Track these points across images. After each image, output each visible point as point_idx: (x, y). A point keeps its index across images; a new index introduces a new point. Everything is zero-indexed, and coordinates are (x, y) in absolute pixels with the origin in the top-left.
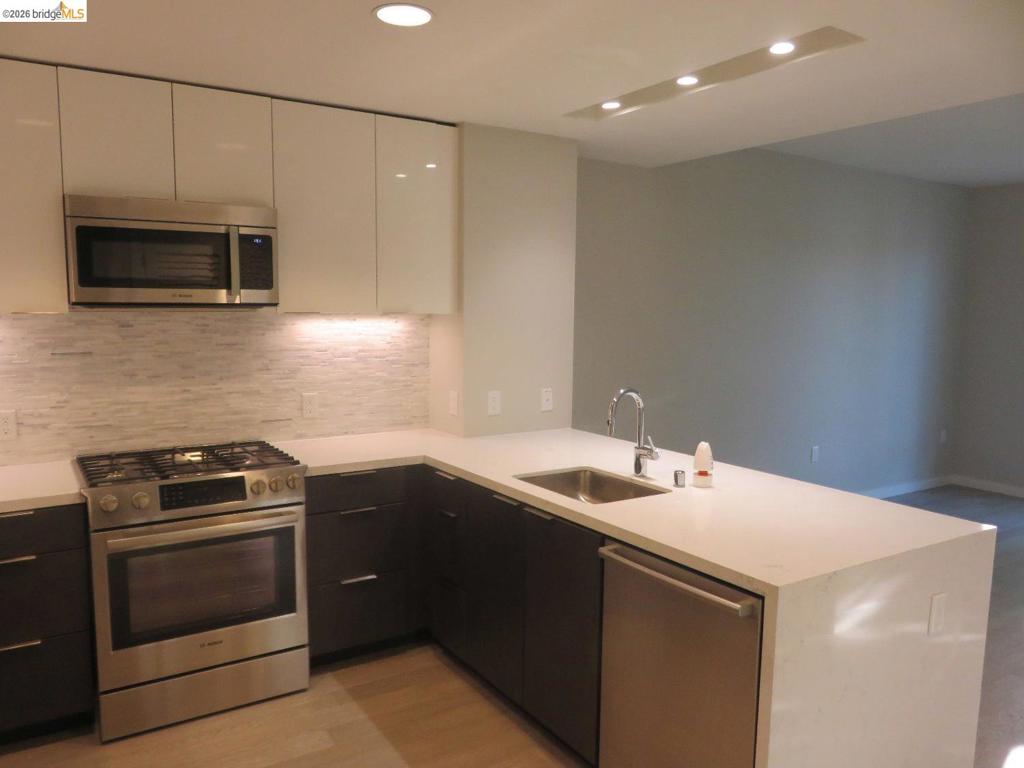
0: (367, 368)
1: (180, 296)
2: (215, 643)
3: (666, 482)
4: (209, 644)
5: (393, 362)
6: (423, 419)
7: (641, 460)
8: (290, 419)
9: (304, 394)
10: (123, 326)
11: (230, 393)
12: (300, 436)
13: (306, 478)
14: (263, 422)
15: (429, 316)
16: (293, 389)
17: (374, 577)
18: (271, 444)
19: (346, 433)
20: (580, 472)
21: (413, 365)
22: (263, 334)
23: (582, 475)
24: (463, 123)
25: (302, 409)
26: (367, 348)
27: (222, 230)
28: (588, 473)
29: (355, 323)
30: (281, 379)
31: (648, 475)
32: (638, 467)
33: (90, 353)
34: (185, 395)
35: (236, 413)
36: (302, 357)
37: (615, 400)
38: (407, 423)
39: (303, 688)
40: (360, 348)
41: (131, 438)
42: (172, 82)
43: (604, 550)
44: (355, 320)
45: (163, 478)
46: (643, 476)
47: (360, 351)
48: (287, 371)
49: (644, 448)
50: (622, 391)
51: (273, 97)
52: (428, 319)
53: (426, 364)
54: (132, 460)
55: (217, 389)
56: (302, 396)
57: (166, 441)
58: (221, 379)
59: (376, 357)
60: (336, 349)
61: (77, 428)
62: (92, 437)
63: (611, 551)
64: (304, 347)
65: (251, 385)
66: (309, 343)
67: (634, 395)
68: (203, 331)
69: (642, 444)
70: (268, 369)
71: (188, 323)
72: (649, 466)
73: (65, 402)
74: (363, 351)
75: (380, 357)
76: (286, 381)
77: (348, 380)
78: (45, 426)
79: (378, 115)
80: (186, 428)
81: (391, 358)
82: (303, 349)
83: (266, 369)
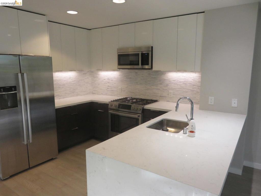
0: (186, 86)
5: (194, 85)
8: (166, 97)
9: (169, 91)
11: (154, 89)
12: (168, 101)
14: (160, 96)
16: (167, 90)
24: (205, 11)
25: (168, 95)
26: (186, 81)
27: (138, 53)
30: (164, 87)
34: (146, 88)
35: (155, 93)
36: (169, 82)
41: (137, 95)
47: (184, 81)
48: (166, 85)
55: (151, 87)
58: (152, 85)
59: (189, 83)
60: (178, 80)
65: (158, 87)
68: (149, 74)
70: (162, 84)
74: (185, 81)
75: (190, 83)
76: (166, 87)
77: (181, 89)
78: (125, 91)
79: (179, 17)
80: (145, 95)
81: (193, 84)
82: (170, 80)
83: (161, 84)
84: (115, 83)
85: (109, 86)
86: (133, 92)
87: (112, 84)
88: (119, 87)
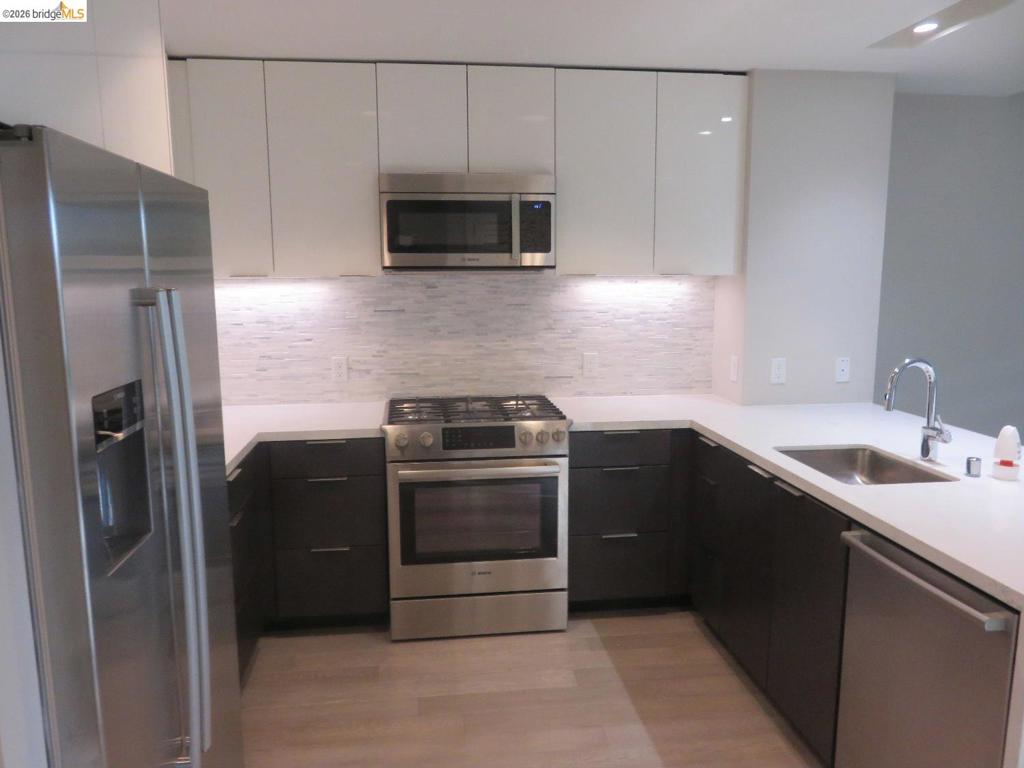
0: (647, 331)
1: (469, 260)
2: (484, 573)
3: (957, 469)
4: (479, 573)
5: (675, 325)
6: (704, 383)
7: (930, 443)
8: (571, 377)
9: (585, 353)
10: (429, 287)
11: (517, 350)
12: (581, 394)
13: (571, 433)
14: (547, 378)
15: (715, 278)
16: (574, 349)
17: (636, 535)
18: (549, 399)
19: (625, 393)
20: (858, 450)
21: (696, 328)
22: (549, 295)
23: (860, 453)
24: (753, 70)
25: (582, 368)
26: (648, 310)
27: (504, 198)
28: (867, 452)
29: (637, 285)
30: (564, 338)
31: (938, 460)
32: (925, 450)
33: (403, 311)
34: (481, 351)
35: (523, 369)
36: (584, 318)
37: (897, 370)
38: (686, 388)
39: (561, 628)
40: (641, 310)
41: (434, 385)
42: (467, 64)
43: (847, 535)
44: (636, 282)
45: (447, 422)
46: (930, 461)
47: (641, 313)
48: (569, 331)
49: (934, 429)
50: (907, 361)
51: (556, 67)
52: (713, 280)
53: (711, 328)
54: (429, 405)
55: (506, 346)
56: (582, 356)
57: (463, 391)
58: (509, 337)
59: (657, 319)
60: (617, 310)
61: (391, 374)
62: (403, 383)
63: (855, 536)
64: (585, 308)
65: (536, 343)
66: (591, 304)
67: (923, 366)
68: (495, 292)
69: (931, 425)
70: (552, 328)
71: (483, 284)
72: (939, 449)
73: (384, 352)
75: (661, 319)
76: (568, 340)
77: (628, 341)
78: (368, 372)
79: (660, 73)
80: (479, 379)
81: (673, 320)
82: (586, 311)
83: (550, 328)
84: (309, 340)
85: (269, 357)
86: (417, 374)
87: (290, 347)
88: (334, 358)
